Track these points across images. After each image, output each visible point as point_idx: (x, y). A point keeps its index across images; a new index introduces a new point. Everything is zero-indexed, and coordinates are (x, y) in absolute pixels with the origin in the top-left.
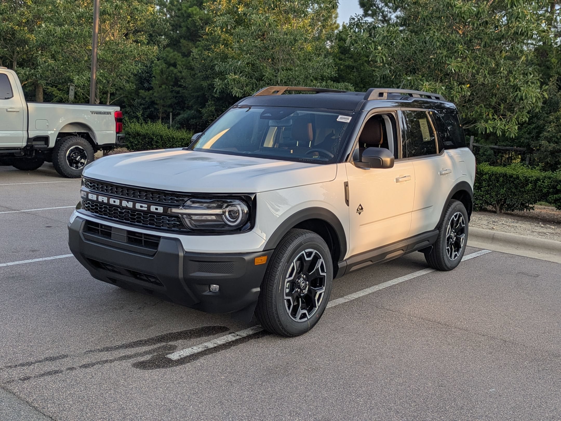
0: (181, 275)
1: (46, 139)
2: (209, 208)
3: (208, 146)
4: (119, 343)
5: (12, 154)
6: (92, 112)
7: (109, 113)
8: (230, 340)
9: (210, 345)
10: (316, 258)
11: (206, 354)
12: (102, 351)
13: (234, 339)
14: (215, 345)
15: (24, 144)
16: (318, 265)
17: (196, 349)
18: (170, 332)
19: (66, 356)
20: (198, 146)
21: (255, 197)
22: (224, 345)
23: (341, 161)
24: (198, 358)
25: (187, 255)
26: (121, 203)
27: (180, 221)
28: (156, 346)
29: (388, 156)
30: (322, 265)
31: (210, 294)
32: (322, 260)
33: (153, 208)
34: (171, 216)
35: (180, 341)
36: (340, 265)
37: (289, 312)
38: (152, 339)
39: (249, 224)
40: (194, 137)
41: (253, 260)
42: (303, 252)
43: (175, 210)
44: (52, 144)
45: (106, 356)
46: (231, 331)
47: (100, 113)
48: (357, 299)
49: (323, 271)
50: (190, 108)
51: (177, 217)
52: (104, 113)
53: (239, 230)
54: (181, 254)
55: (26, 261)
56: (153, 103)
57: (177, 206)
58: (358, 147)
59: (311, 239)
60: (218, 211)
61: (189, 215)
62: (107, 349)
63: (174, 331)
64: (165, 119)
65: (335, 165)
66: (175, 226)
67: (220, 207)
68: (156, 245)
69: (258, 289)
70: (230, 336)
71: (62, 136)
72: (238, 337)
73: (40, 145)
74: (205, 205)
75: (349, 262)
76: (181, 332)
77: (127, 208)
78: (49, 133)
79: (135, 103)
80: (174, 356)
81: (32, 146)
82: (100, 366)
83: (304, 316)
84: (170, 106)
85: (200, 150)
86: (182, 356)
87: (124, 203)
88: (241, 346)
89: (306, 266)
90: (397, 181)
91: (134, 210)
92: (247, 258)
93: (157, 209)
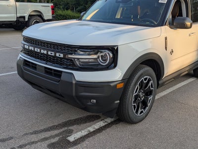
0: (74, 94)
1: (24, 17)
2: (89, 55)
3: (88, 18)
4: (42, 128)
5: (11, 24)
6: (42, 6)
7: (49, 6)
8: (102, 126)
9: (91, 129)
10: (149, 80)
11: (89, 137)
12: (32, 134)
13: (104, 124)
14: (94, 130)
15: (16, 20)
16: (150, 84)
17: (84, 133)
18: (70, 119)
19: (12, 138)
20: (84, 18)
21: (117, 48)
22: (99, 129)
23: (162, 25)
24: (85, 140)
25: (78, 83)
26: (40, 51)
27: (73, 63)
28: (61, 130)
29: (189, 22)
30: (152, 84)
31: (91, 104)
32: (152, 81)
33: (57, 55)
34: (68, 60)
35: (75, 126)
36: (160, 82)
37: (135, 112)
38: (60, 125)
39: (113, 65)
40: (82, 14)
41: (116, 85)
42: (143, 78)
43: (70, 56)
44: (26, 19)
45: (34, 138)
46: (102, 118)
47: (45, 6)
48: (164, 96)
49: (152, 87)
50: (82, 5)
51: (71, 60)
52: (47, 6)
53: (107, 68)
54: (74, 82)
55: (7, 74)
56: (68, 3)
57: (71, 54)
58: (171, 17)
59: (147, 71)
60: (95, 56)
61: (78, 59)
62: (35, 133)
63: (72, 119)
64: (72, 10)
65: (159, 28)
66: (70, 65)
67: (96, 54)
68: (60, 76)
69: (118, 101)
70: (101, 122)
71: (30, 16)
72: (106, 123)
73: (22, 20)
74: (87, 53)
75: (164, 80)
76: (76, 119)
77: (43, 54)
78: (25, 15)
79: (61, 4)
80: (71, 139)
81: (19, 20)
82: (29, 146)
83: (142, 112)
84: (74, 4)
85: (85, 20)
86: (76, 139)
87: (42, 51)
88: (108, 130)
89: (144, 86)
90: (190, 35)
91: (47, 55)
92: (112, 84)
93: (59, 55)
